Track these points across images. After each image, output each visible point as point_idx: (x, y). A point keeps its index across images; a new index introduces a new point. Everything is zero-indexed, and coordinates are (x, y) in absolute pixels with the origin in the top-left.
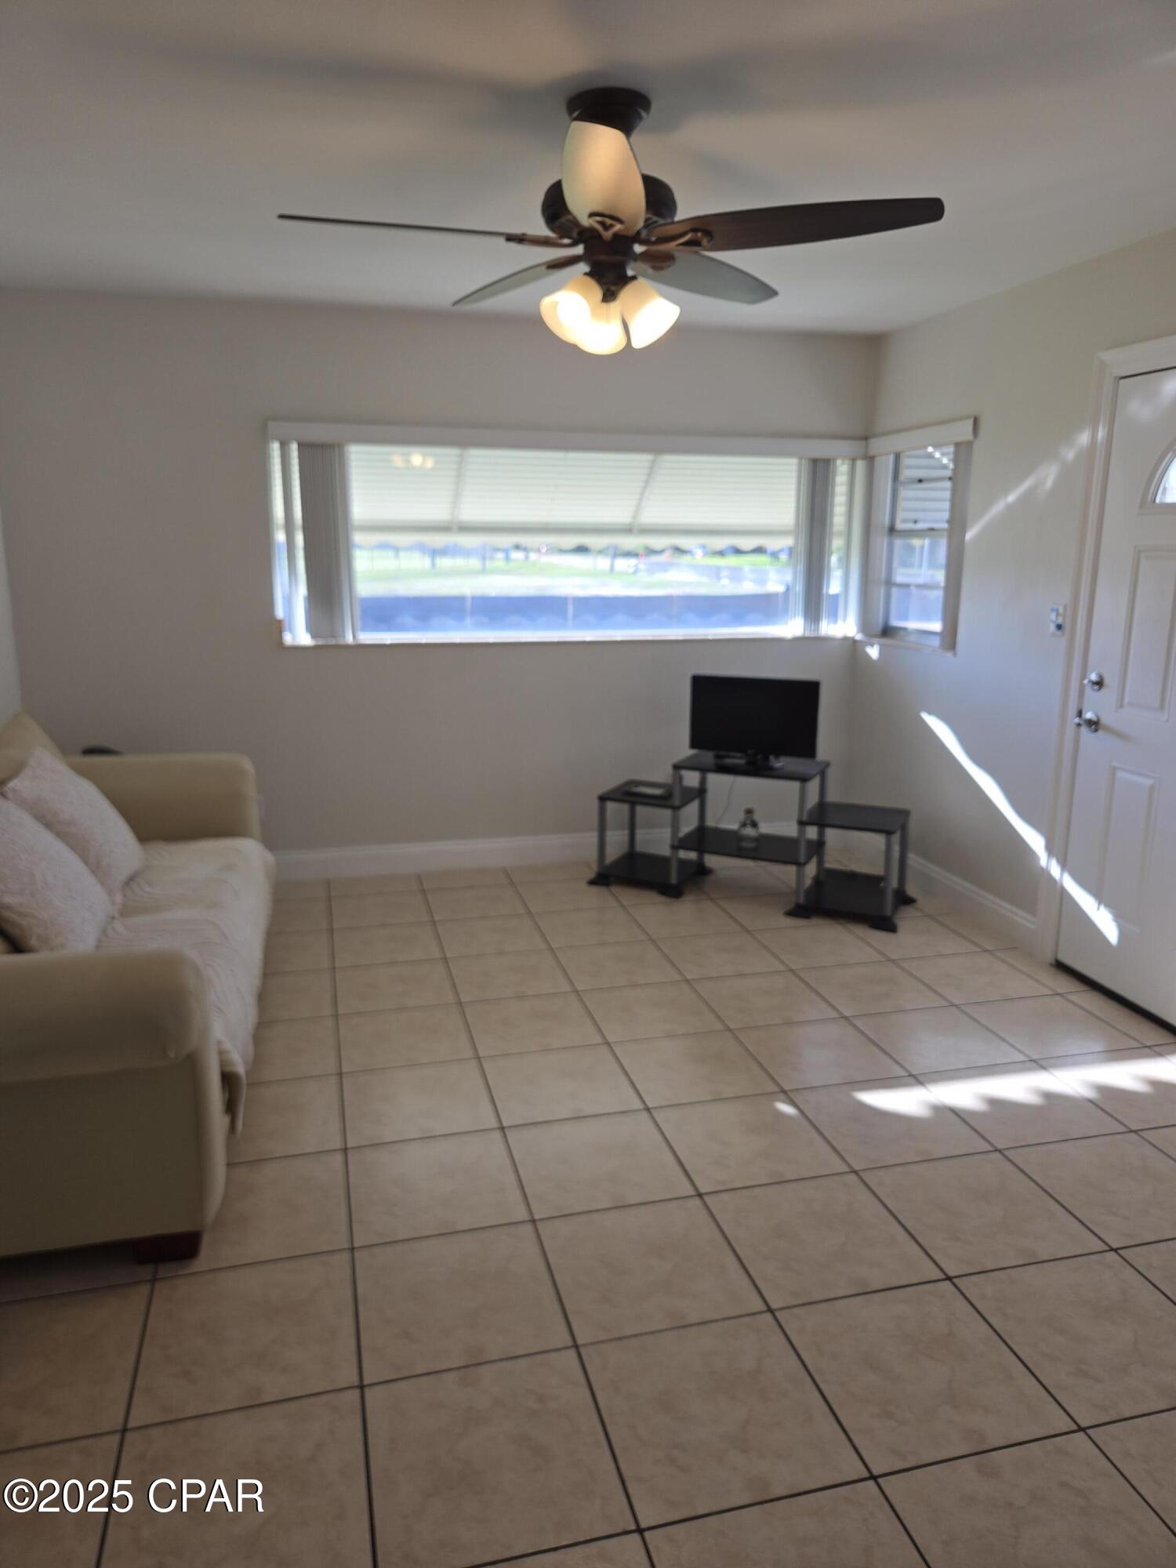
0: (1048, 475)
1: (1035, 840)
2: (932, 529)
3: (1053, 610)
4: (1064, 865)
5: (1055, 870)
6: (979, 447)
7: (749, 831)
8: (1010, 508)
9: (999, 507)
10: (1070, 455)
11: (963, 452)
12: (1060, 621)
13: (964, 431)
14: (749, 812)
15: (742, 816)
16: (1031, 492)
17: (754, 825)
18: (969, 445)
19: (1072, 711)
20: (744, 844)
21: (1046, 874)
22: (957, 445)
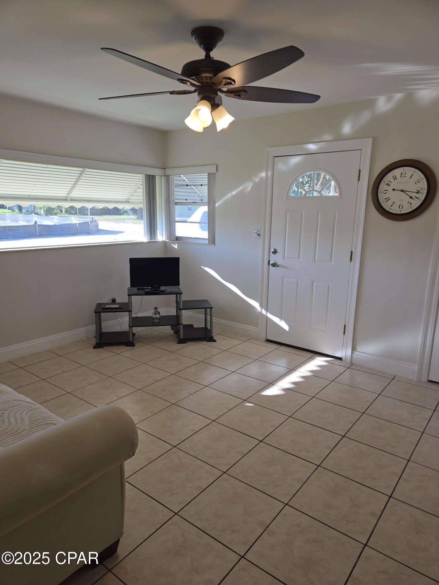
0: (249, 186)
1: (256, 304)
2: (195, 202)
3: (255, 230)
4: (267, 310)
5: (264, 312)
6: (217, 175)
7: (158, 316)
8: (233, 196)
9: (229, 196)
10: (257, 180)
11: (211, 177)
12: (258, 233)
13: (213, 169)
14: (156, 308)
15: (153, 311)
16: (242, 192)
17: (159, 313)
18: (214, 174)
19: (266, 262)
20: (155, 321)
21: (260, 313)
22: (209, 174)
